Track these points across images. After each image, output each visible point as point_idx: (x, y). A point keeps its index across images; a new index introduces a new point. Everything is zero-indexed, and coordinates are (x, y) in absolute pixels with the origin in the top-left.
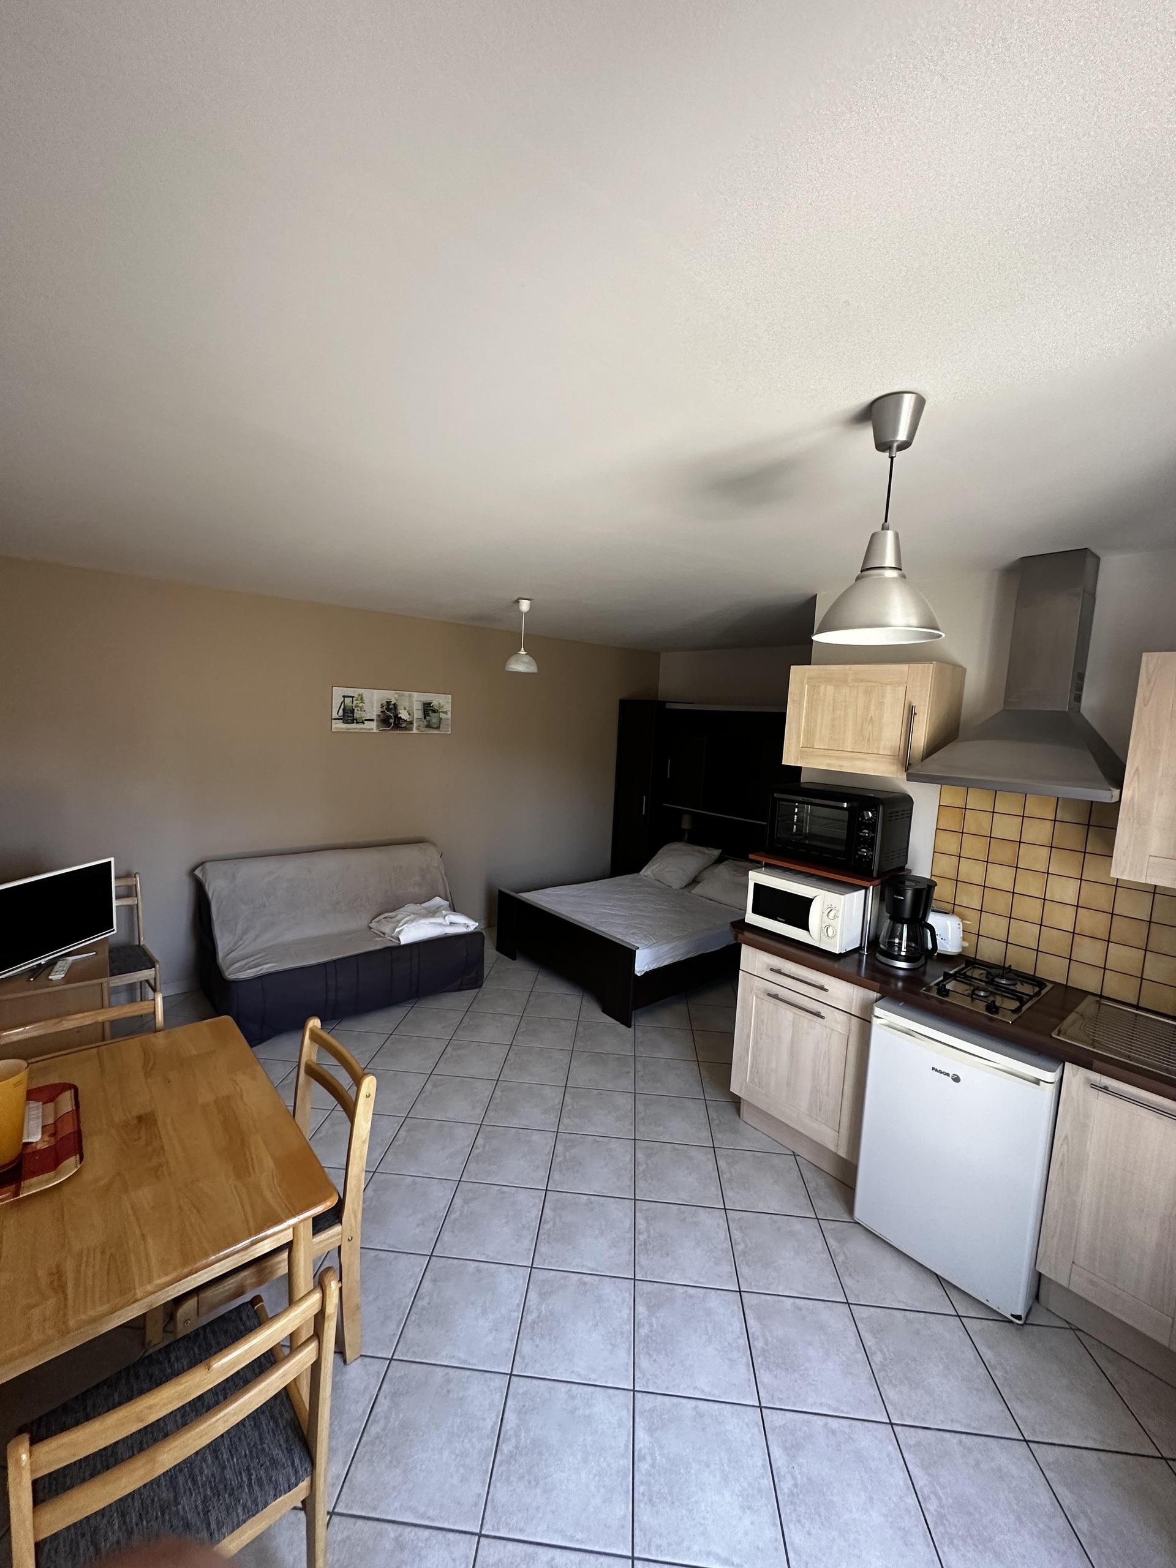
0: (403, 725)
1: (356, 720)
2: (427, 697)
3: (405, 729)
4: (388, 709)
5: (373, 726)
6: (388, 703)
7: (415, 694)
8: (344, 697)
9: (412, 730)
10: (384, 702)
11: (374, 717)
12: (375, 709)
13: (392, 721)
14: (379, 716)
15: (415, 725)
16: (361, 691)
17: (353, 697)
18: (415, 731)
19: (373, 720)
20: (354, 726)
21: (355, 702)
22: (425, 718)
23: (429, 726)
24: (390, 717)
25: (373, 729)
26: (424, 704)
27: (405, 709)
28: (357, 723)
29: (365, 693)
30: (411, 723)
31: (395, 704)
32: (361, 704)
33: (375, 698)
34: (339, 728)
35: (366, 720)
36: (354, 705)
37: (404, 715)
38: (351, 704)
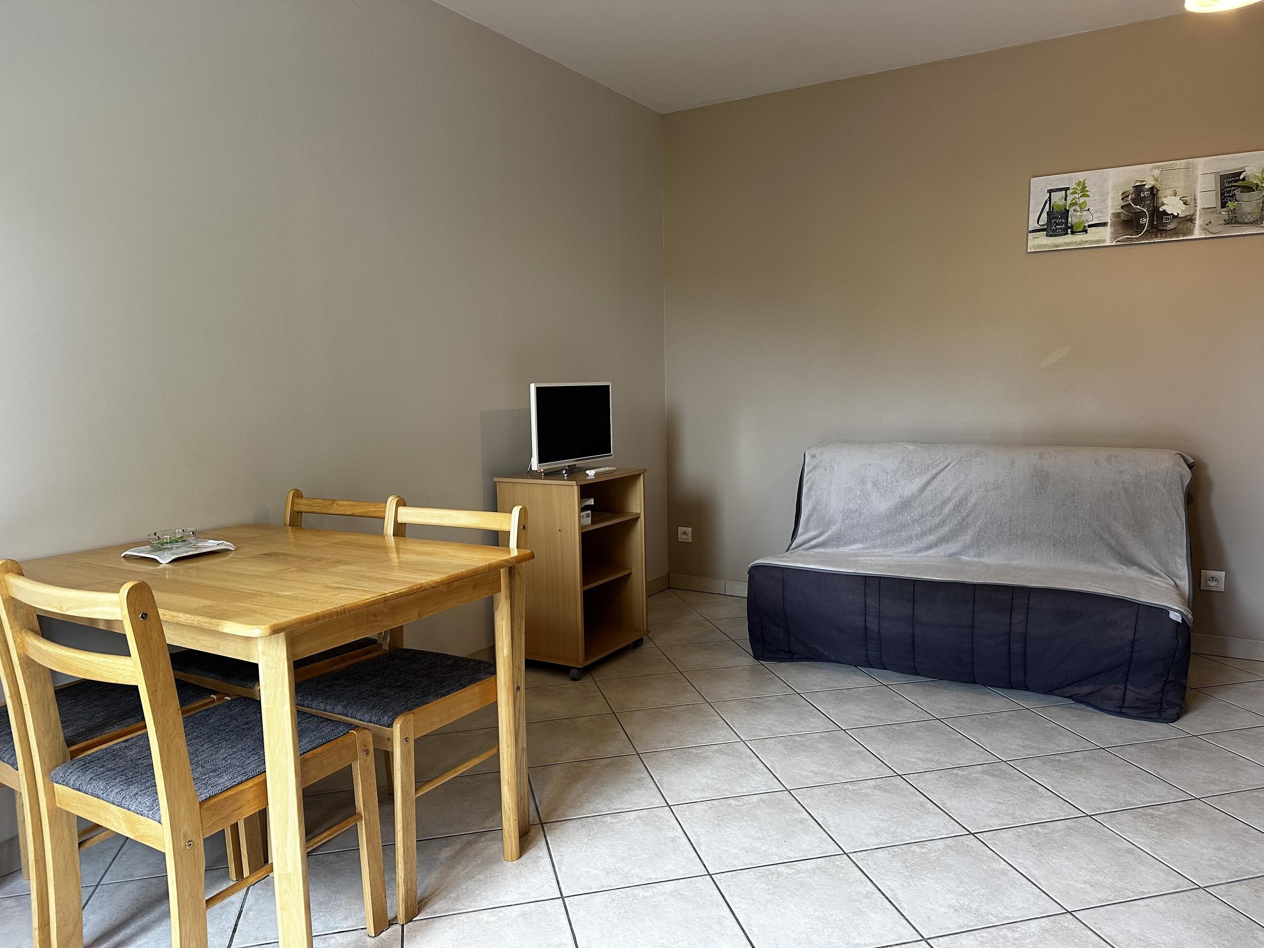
0: (1171, 226)
1: (1072, 227)
2: (1229, 163)
3: (1175, 232)
4: (1138, 200)
5: (1106, 235)
6: (1138, 189)
7: (1200, 162)
8: (1050, 191)
9: (1190, 231)
10: (1130, 189)
11: (1108, 219)
12: (1109, 203)
13: (1145, 221)
14: (1117, 215)
15: (1198, 222)
16: (1080, 176)
17: (1067, 189)
18: (1197, 234)
19: (1104, 224)
20: (1068, 239)
21: (1070, 198)
22: (1223, 205)
23: (1234, 220)
24: (1141, 214)
25: (1104, 241)
26: (1223, 177)
27: (1175, 194)
28: (1073, 233)
29: (1090, 177)
30: (1190, 219)
31: (1152, 188)
32: (1082, 200)
33: (1110, 185)
34: (1040, 246)
35: (1090, 226)
36: (1069, 202)
37: (1172, 205)
38: (1063, 201)
